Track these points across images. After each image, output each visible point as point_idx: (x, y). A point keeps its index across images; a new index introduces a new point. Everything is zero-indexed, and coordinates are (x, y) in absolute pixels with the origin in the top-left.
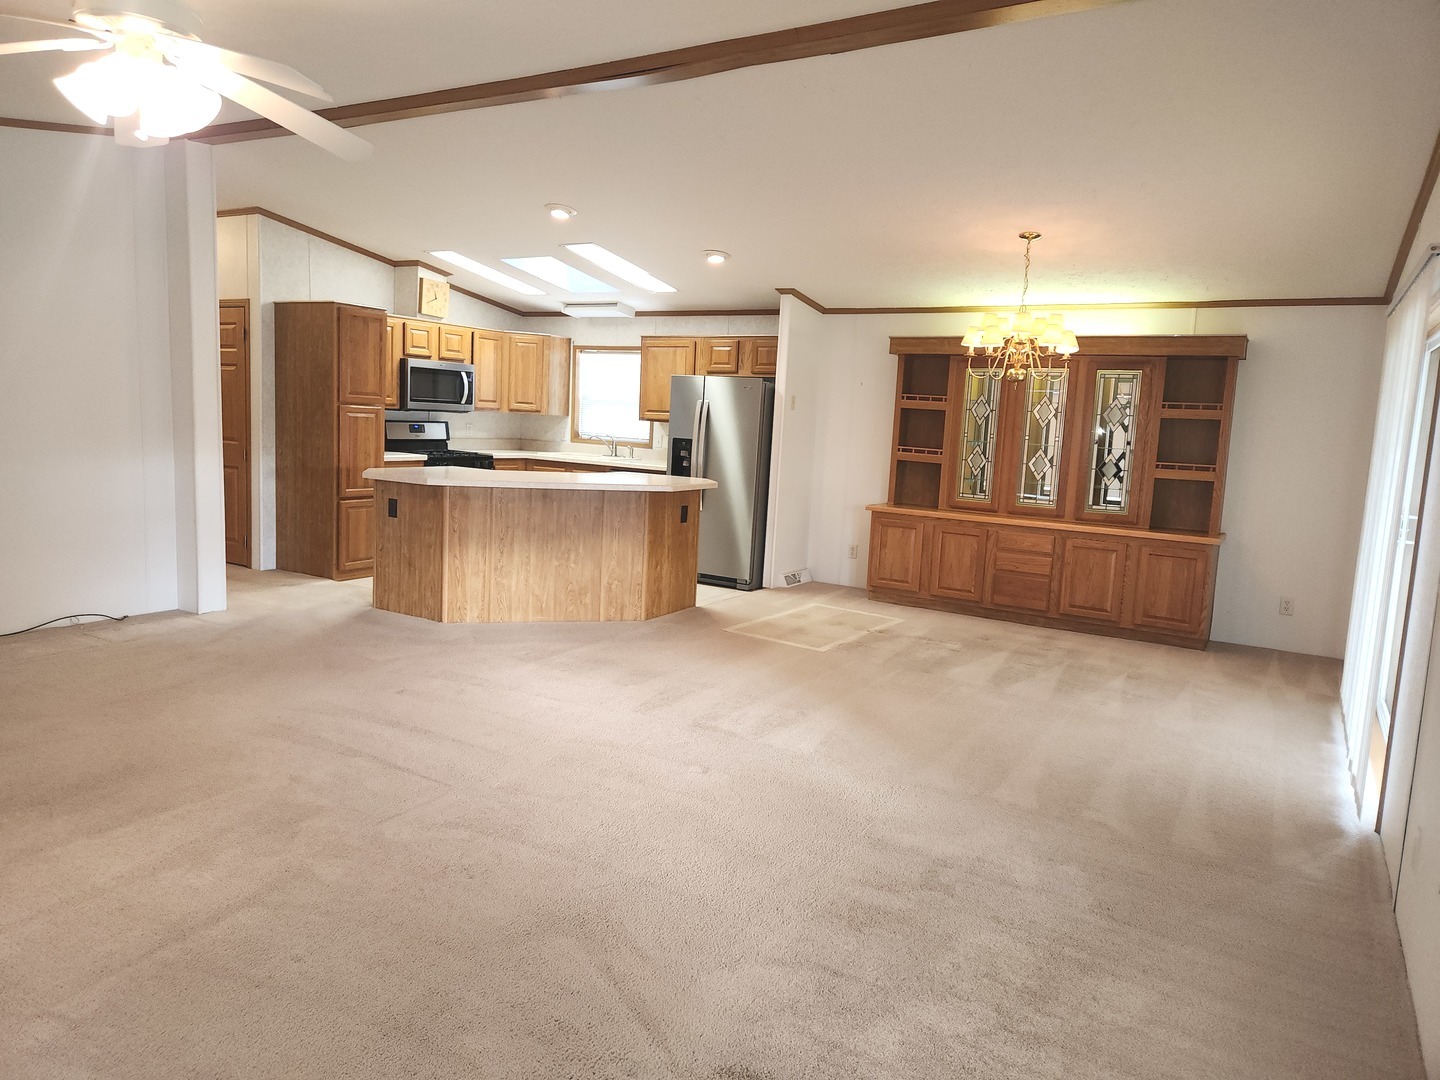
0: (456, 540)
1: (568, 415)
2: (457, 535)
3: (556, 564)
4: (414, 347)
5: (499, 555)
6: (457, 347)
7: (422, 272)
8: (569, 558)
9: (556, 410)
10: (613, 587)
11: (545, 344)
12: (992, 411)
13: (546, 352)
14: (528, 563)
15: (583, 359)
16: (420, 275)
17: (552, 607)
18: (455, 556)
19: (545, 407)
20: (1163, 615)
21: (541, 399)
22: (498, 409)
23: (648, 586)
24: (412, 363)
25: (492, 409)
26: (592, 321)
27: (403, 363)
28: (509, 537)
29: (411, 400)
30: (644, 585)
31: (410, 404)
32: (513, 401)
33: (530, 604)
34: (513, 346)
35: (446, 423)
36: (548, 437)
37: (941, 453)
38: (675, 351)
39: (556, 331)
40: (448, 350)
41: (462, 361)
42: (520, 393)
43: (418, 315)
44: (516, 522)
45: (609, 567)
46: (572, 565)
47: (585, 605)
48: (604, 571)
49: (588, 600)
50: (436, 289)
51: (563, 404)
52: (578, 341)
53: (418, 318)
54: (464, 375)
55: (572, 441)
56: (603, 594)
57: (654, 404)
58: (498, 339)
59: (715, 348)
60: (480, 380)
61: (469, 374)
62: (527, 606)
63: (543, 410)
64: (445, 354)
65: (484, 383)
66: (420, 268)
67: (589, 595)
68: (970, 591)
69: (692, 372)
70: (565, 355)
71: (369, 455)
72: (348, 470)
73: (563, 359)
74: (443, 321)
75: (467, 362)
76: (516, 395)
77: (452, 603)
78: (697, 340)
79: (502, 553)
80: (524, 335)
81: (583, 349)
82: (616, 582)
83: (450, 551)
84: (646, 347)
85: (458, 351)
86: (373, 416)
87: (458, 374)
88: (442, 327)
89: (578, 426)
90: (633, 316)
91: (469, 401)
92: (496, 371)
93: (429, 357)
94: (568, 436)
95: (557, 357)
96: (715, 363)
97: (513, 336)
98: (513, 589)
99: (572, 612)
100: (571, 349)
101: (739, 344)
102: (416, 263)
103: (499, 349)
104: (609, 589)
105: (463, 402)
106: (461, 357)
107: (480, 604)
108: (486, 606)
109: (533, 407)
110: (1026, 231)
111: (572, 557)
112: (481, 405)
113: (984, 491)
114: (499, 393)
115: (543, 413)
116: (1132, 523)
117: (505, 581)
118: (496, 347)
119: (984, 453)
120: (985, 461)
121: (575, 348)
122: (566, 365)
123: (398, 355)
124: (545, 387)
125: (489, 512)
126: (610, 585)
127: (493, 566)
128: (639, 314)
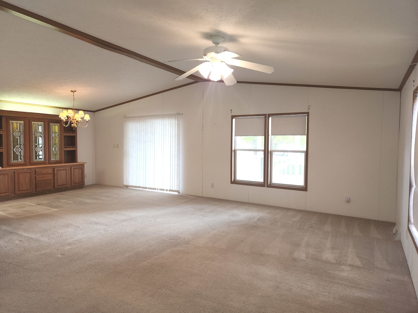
12: (21, 134)
20: (77, 182)
37: (2, 148)
68: (29, 190)
110: (72, 90)
113: (21, 159)
116: (61, 162)
119: (20, 147)
120: (20, 150)
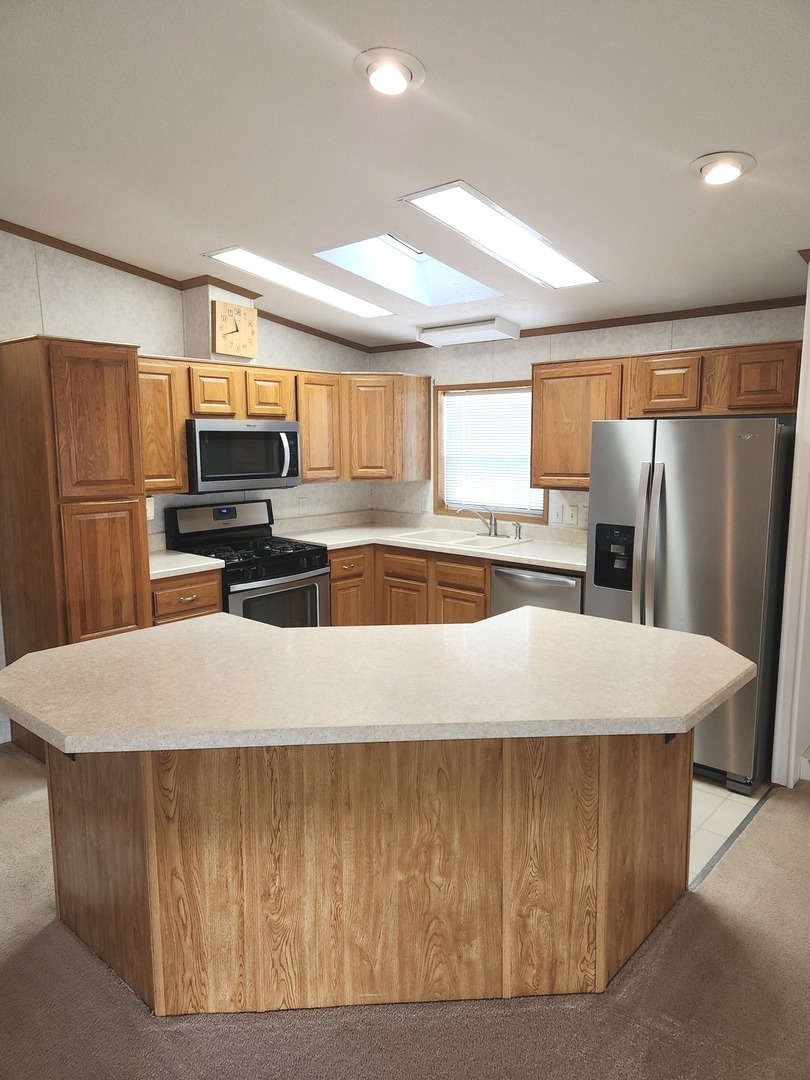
0: (175, 841)
1: (429, 478)
2: (174, 827)
3: (400, 877)
4: (206, 401)
5: (271, 866)
6: (275, 397)
7: (215, 293)
8: (429, 863)
9: (413, 473)
10: (532, 921)
11: (396, 386)
13: (398, 397)
14: (337, 880)
15: (448, 403)
16: (212, 297)
17: (395, 969)
18: (174, 873)
19: (399, 471)
21: (393, 459)
22: (337, 478)
23: (610, 918)
24: (201, 425)
25: (329, 479)
26: (458, 349)
27: (189, 426)
28: (292, 825)
29: (202, 480)
30: (601, 916)
31: (202, 486)
32: (356, 464)
33: (347, 968)
34: (354, 394)
35: (268, 502)
36: (406, 506)
38: (588, 383)
39: (411, 368)
40: (260, 403)
41: (282, 417)
42: (364, 455)
43: (212, 356)
44: (306, 790)
45: (519, 881)
46: (438, 879)
47: (470, 964)
48: (509, 889)
49: (474, 953)
50: (237, 317)
51: (422, 465)
52: (440, 380)
53: (213, 360)
54: (283, 436)
55: (434, 513)
56: (508, 939)
57: (553, 462)
58: (333, 384)
59: (657, 373)
60: (308, 442)
61: (293, 437)
62: (340, 970)
63: (396, 476)
64: (256, 409)
65: (316, 447)
66: (210, 286)
67: (477, 942)
69: (617, 413)
70: (422, 399)
71: (120, 576)
72: (83, 605)
73: (421, 406)
74: (251, 363)
75: (290, 418)
76: (360, 457)
77: (172, 973)
78: (624, 362)
79: (278, 860)
80: (367, 378)
81: (446, 389)
82: (538, 912)
83: (161, 860)
84: (539, 382)
85: (276, 404)
86: (124, 514)
87: (276, 436)
88: (249, 371)
89: (442, 492)
90: (516, 337)
91: (294, 472)
92: (331, 428)
93: (231, 416)
94: (430, 505)
95: (413, 403)
96: (659, 397)
97: (353, 378)
98: (307, 937)
99: (440, 979)
100: (432, 392)
101: (702, 362)
102: (204, 281)
103: (334, 397)
104: (522, 928)
105: (284, 474)
106: (278, 410)
107: (236, 974)
108: (248, 976)
109: (383, 472)
111: (437, 861)
112: (310, 475)
114: (337, 456)
115: (397, 477)
117: (287, 921)
118: (330, 396)
121: (437, 389)
122: (424, 412)
123: (182, 415)
124: (397, 443)
125: (243, 774)
126: (523, 917)
127: (259, 891)
128: (526, 333)
